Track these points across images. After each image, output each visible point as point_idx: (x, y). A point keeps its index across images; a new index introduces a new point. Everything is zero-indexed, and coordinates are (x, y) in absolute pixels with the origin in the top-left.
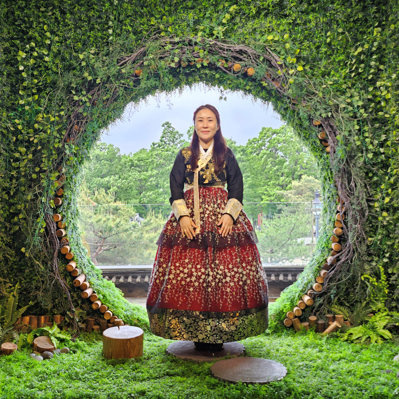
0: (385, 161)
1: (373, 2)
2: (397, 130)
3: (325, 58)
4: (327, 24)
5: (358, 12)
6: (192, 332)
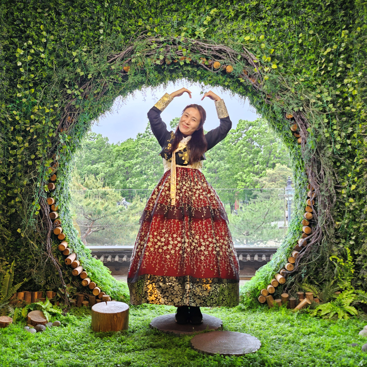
0: (352, 151)
1: (341, 7)
2: (363, 123)
3: (297, 57)
4: (299, 26)
5: (327, 16)
6: (168, 297)
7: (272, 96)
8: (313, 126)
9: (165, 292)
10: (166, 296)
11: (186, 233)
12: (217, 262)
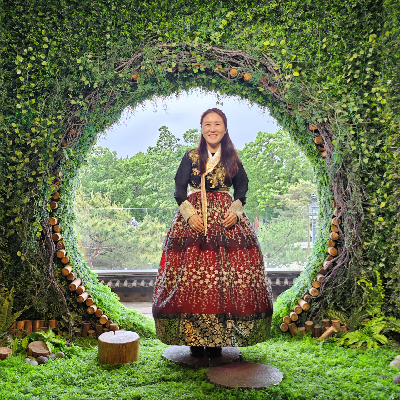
0: (381, 166)
1: (369, 9)
2: (393, 135)
3: (320, 64)
4: (323, 30)
5: (353, 19)
6: (208, 337)
7: (294, 106)
8: (339, 139)
9: (205, 332)
10: (206, 336)
11: (224, 265)
12: (256, 296)
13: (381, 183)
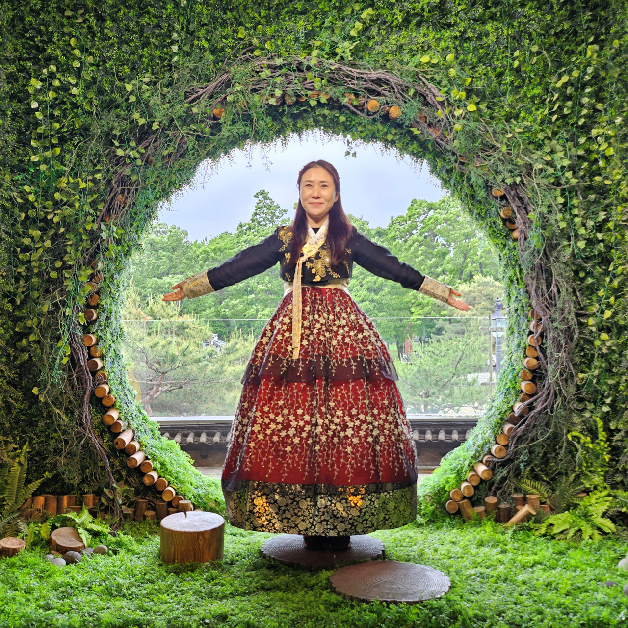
0: (605, 252)
1: (586, 4)
2: (624, 205)
3: (510, 91)
4: (515, 38)
5: (562, 20)
6: (289, 519)
7: (468, 158)
8: (538, 210)
9: (284, 511)
10: (286, 518)
11: (320, 408)
12: (375, 456)
13: (605, 281)
